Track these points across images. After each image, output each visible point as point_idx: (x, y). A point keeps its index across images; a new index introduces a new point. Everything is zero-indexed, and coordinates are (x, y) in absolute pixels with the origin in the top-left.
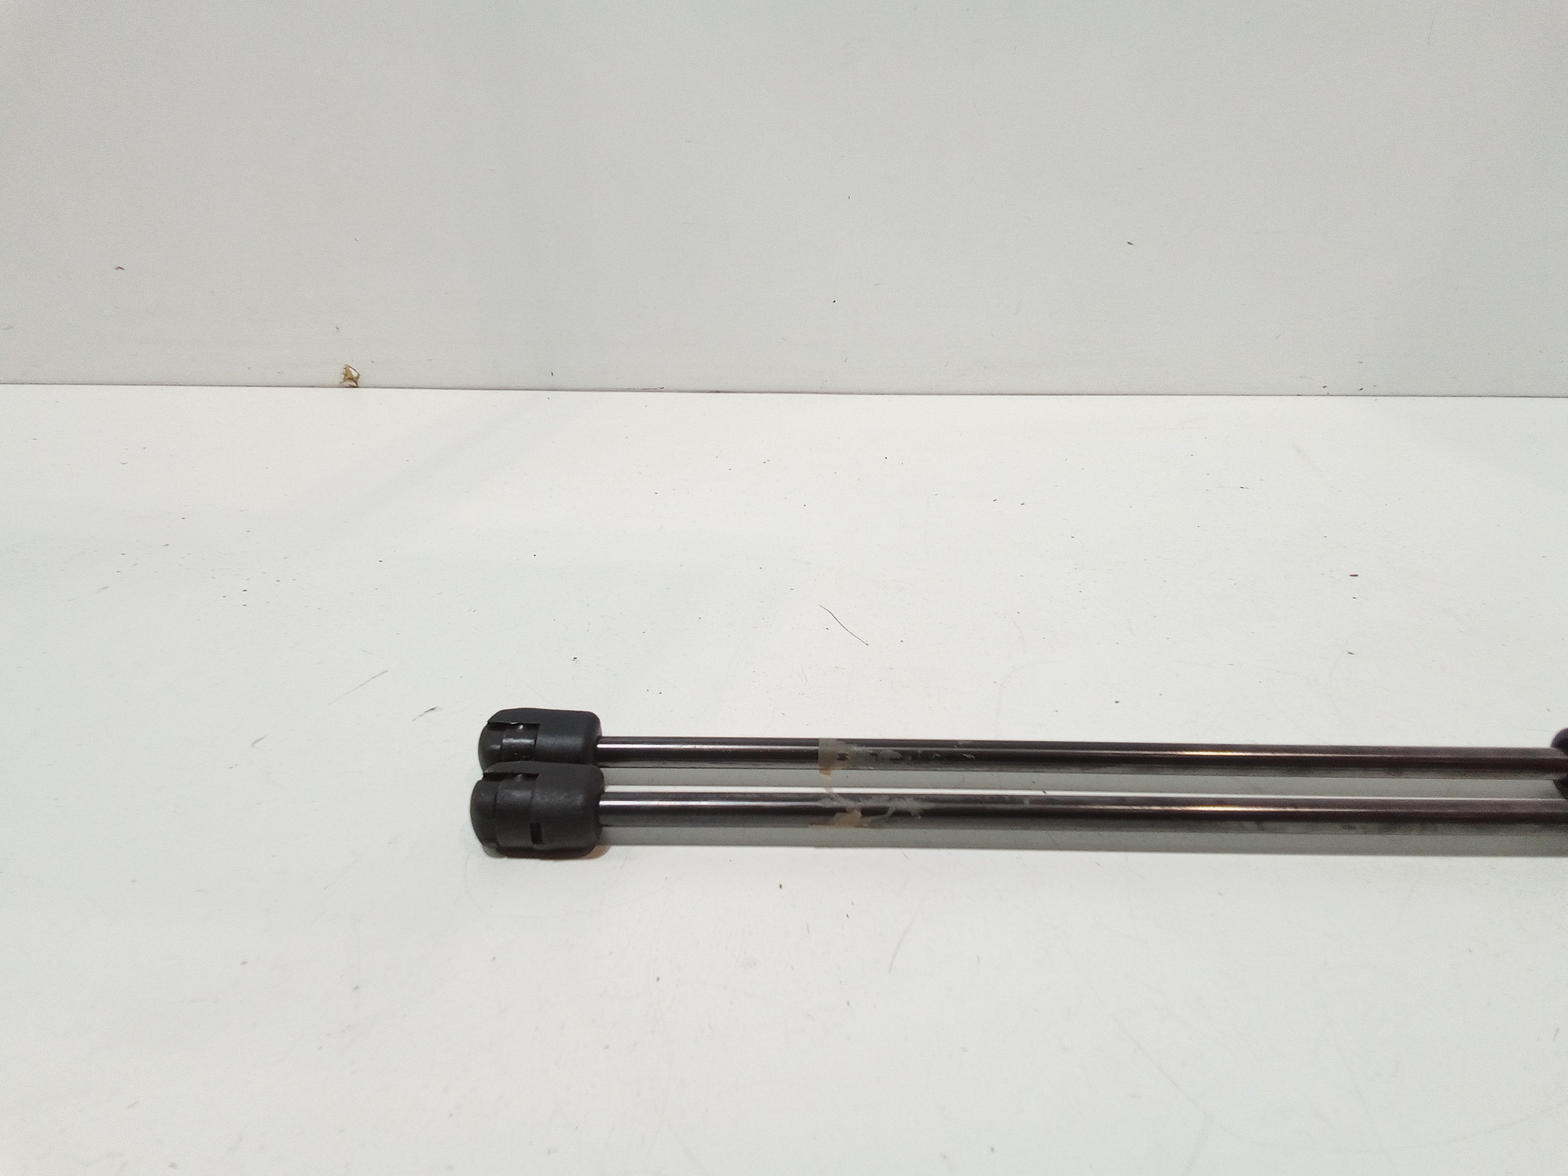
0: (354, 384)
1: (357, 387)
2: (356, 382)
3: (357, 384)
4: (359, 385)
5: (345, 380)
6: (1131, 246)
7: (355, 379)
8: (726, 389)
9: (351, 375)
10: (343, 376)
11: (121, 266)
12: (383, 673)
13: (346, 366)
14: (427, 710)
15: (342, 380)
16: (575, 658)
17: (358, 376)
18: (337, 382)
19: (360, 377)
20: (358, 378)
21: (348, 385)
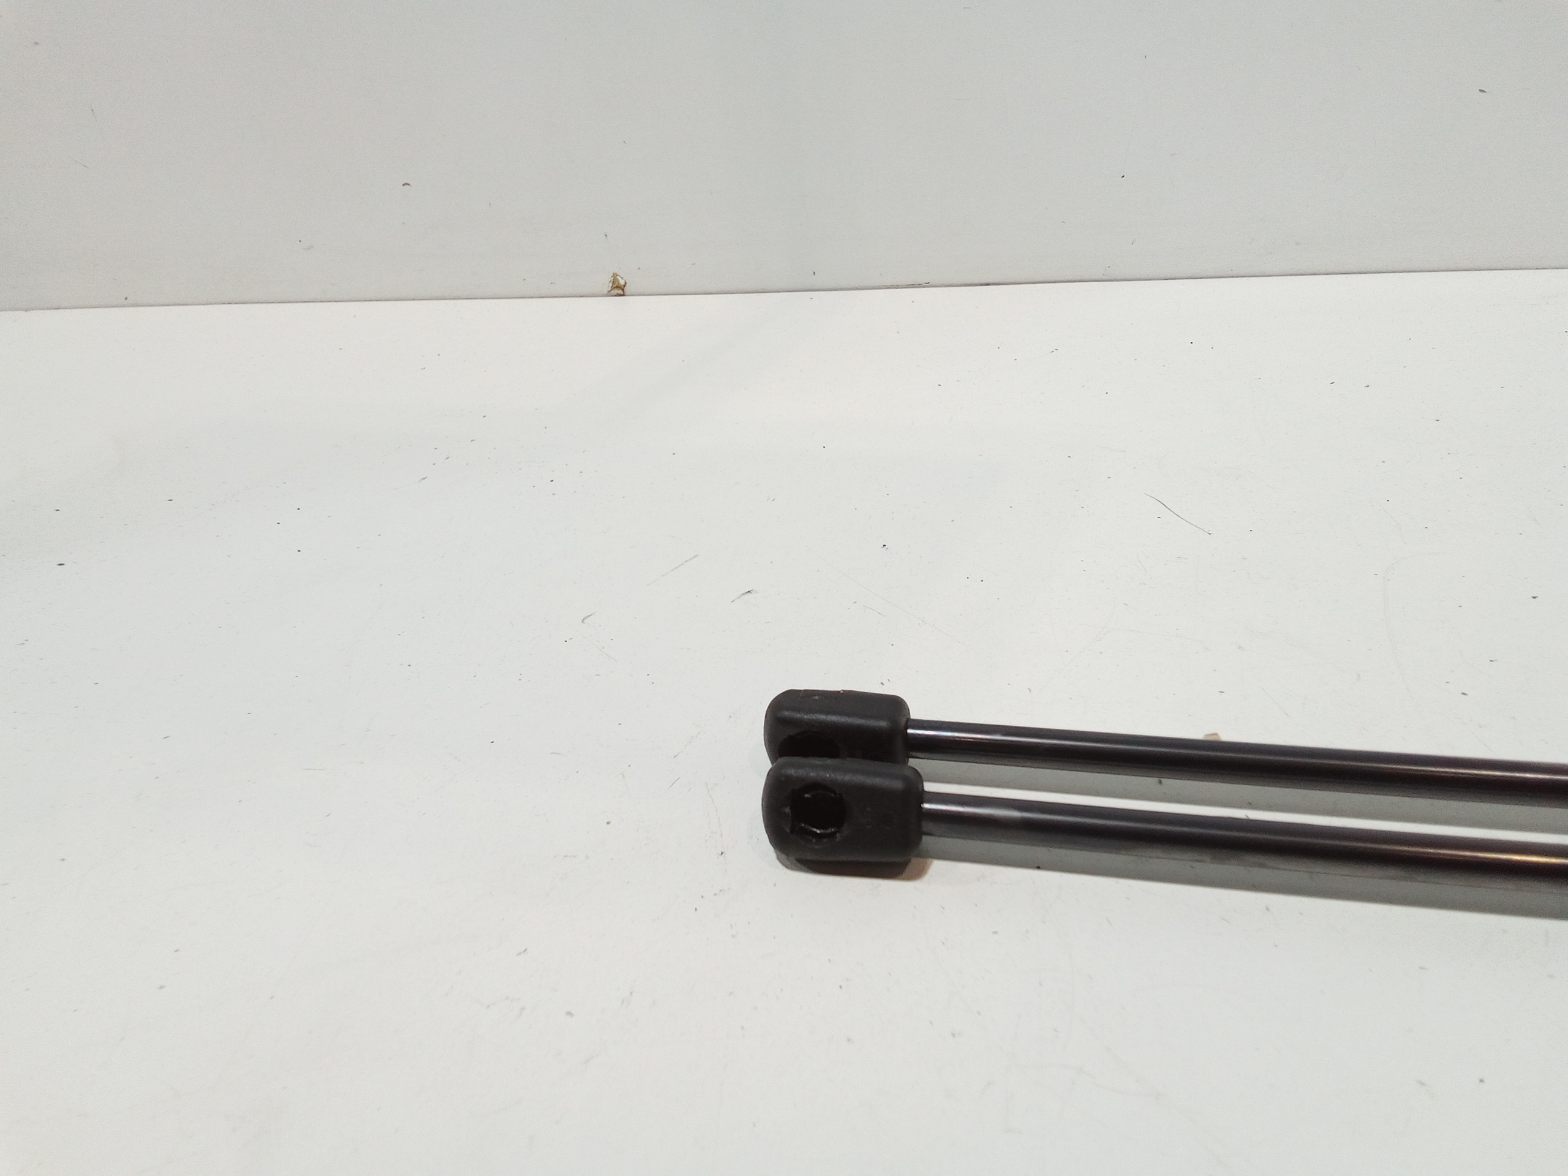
0: (621, 292)
1: (623, 295)
2: (623, 290)
3: (624, 292)
4: (626, 293)
5: (613, 288)
6: (1484, 93)
7: (623, 287)
8: (997, 281)
9: (619, 283)
10: (611, 285)
11: (408, 183)
12: (694, 557)
13: (614, 274)
14: (744, 592)
15: (610, 289)
16: (884, 546)
17: (626, 283)
18: (605, 292)
19: (627, 285)
20: (625, 286)
21: (615, 294)
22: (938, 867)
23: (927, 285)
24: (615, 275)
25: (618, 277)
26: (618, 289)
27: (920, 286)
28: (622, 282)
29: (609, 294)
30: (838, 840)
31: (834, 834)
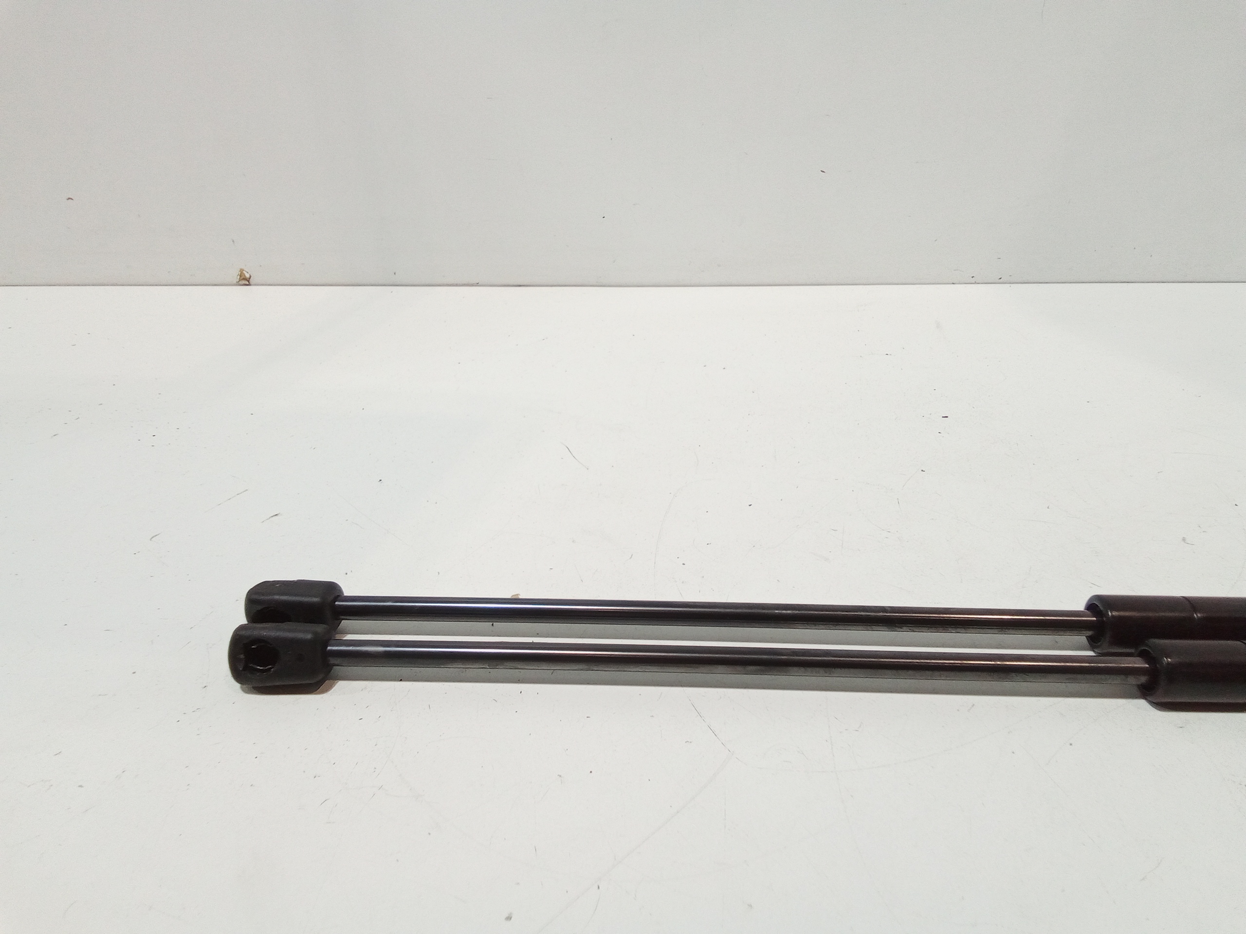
1: (249, 285)
2: (248, 281)
3: (249, 283)
4: (251, 284)
5: (240, 280)
6: (824, 173)
7: (248, 279)
9: (245, 276)
10: (239, 277)
11: (72, 198)
12: (245, 491)
13: (241, 269)
14: (272, 515)
15: (238, 280)
16: (380, 480)
17: (250, 277)
18: (235, 282)
19: (252, 278)
20: (250, 278)
21: (242, 284)
22: (341, 686)
23: (477, 285)
24: (242, 271)
25: (244, 272)
26: (245, 280)
27: (472, 285)
28: (247, 276)
29: (238, 284)
30: (271, 672)
31: (271, 668)
